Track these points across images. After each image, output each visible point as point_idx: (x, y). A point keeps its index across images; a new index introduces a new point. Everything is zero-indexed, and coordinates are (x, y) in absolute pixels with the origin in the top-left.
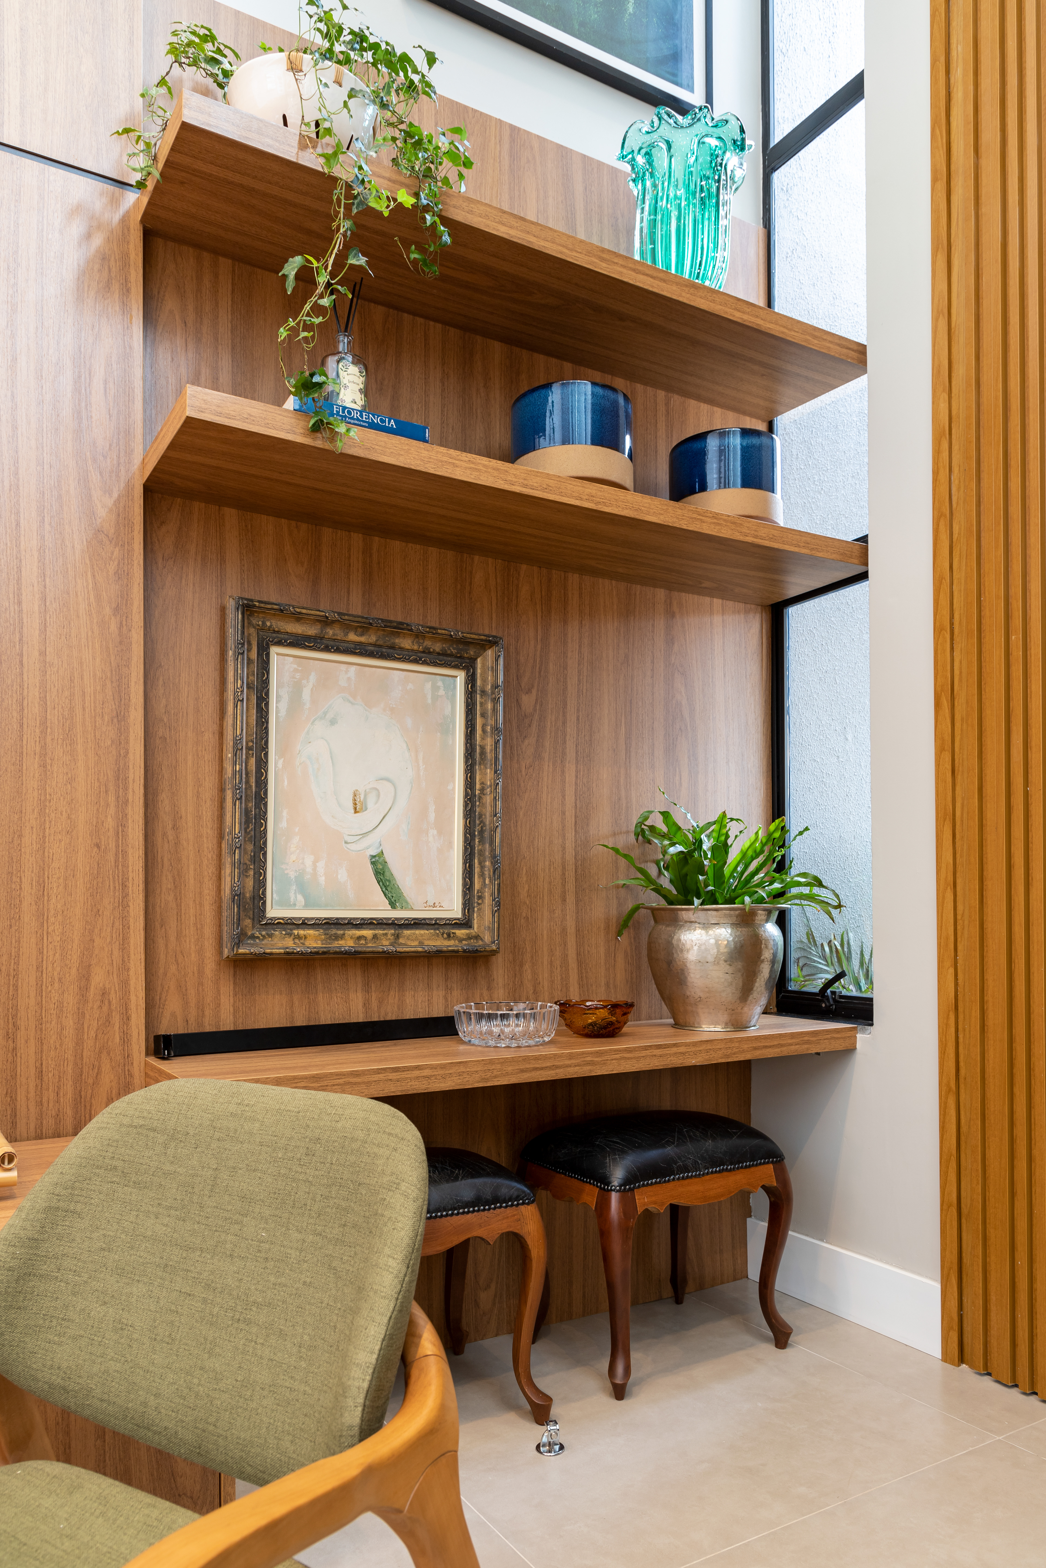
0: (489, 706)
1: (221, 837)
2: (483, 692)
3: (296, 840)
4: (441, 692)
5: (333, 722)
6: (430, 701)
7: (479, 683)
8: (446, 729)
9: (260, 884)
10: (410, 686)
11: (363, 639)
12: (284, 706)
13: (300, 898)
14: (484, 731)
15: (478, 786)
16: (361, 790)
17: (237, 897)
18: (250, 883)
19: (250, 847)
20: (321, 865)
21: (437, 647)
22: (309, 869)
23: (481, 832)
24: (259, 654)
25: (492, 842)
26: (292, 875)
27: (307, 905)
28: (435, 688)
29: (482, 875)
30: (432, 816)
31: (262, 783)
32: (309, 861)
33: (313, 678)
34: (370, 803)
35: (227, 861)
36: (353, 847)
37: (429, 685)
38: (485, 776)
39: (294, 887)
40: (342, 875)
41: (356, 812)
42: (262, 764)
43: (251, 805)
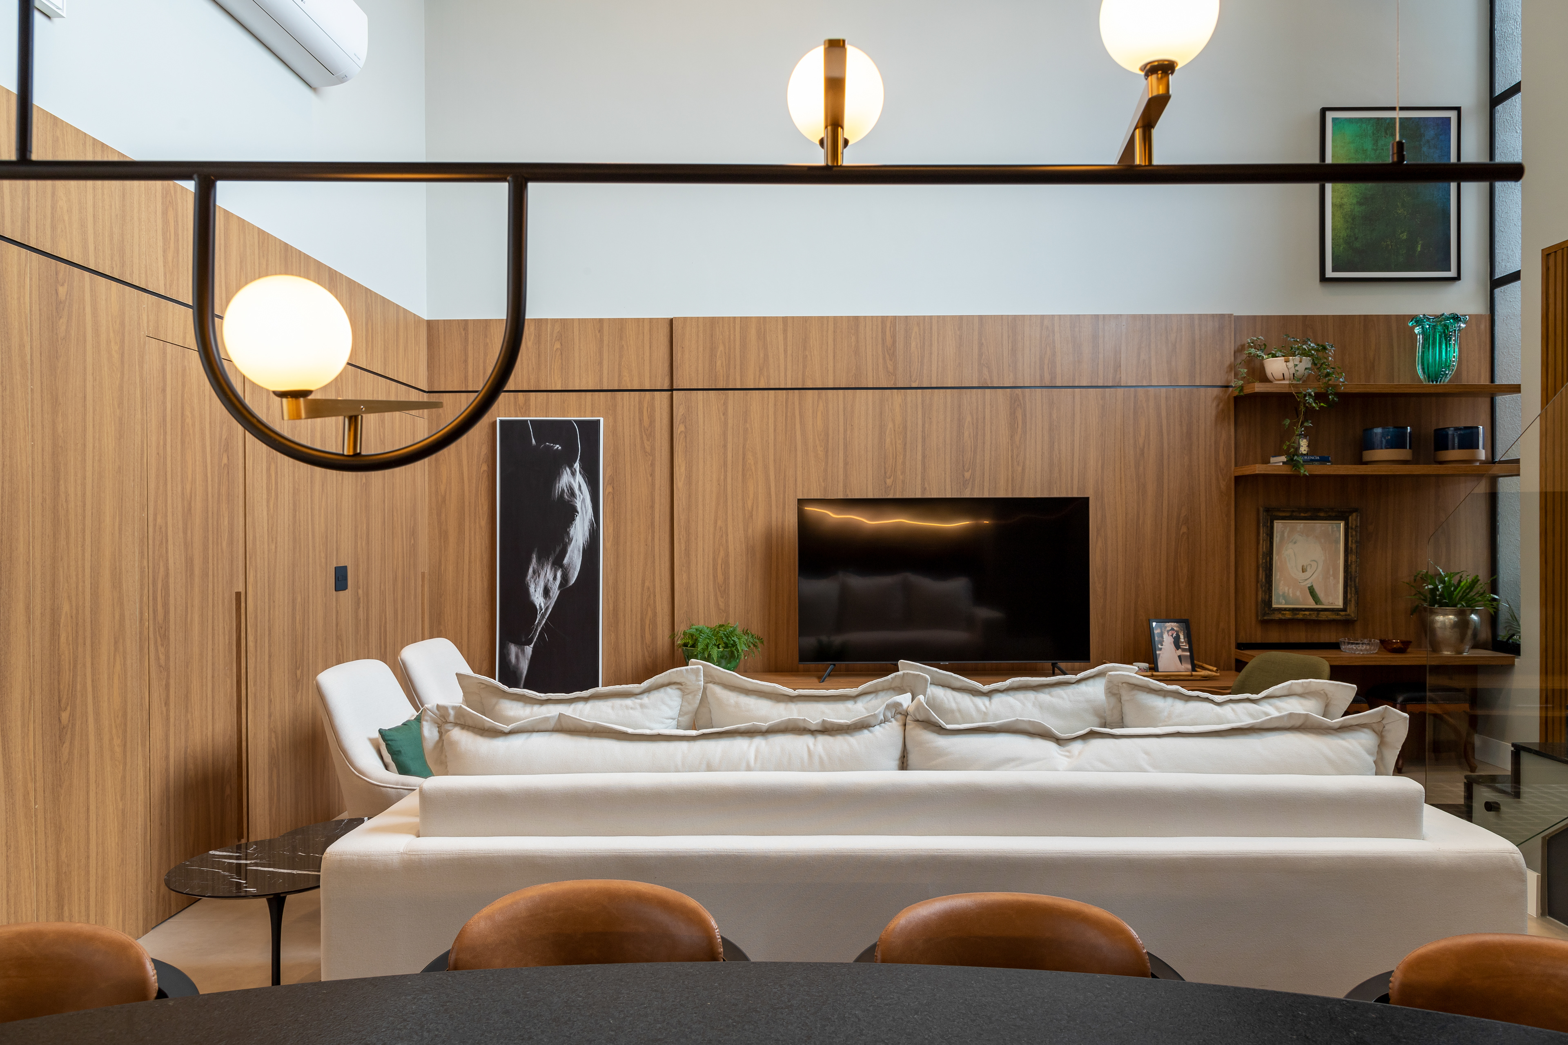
0: (1354, 533)
1: (1257, 582)
2: (1352, 528)
3: (1282, 582)
4: (1335, 529)
5: (1295, 543)
6: (1330, 532)
7: (1350, 525)
8: (1337, 542)
9: (1271, 597)
10: (1323, 528)
11: (1306, 515)
12: (1278, 539)
13: (1283, 601)
14: (1352, 542)
15: (1349, 561)
16: (1305, 565)
17: (1263, 601)
18: (1267, 597)
19: (1267, 585)
20: (1290, 590)
21: (1334, 514)
22: (1287, 592)
23: (1351, 578)
24: (1270, 524)
25: (1355, 582)
26: (1281, 594)
27: (1286, 604)
28: (1333, 528)
29: (1351, 593)
30: (1331, 572)
31: (1271, 565)
32: (1286, 589)
33: (1288, 529)
34: (1308, 569)
35: (1260, 590)
36: (1302, 584)
37: (1330, 527)
38: (1352, 558)
39: (1281, 598)
40: (1298, 593)
41: (1303, 572)
42: (1271, 559)
43: (1268, 572)
